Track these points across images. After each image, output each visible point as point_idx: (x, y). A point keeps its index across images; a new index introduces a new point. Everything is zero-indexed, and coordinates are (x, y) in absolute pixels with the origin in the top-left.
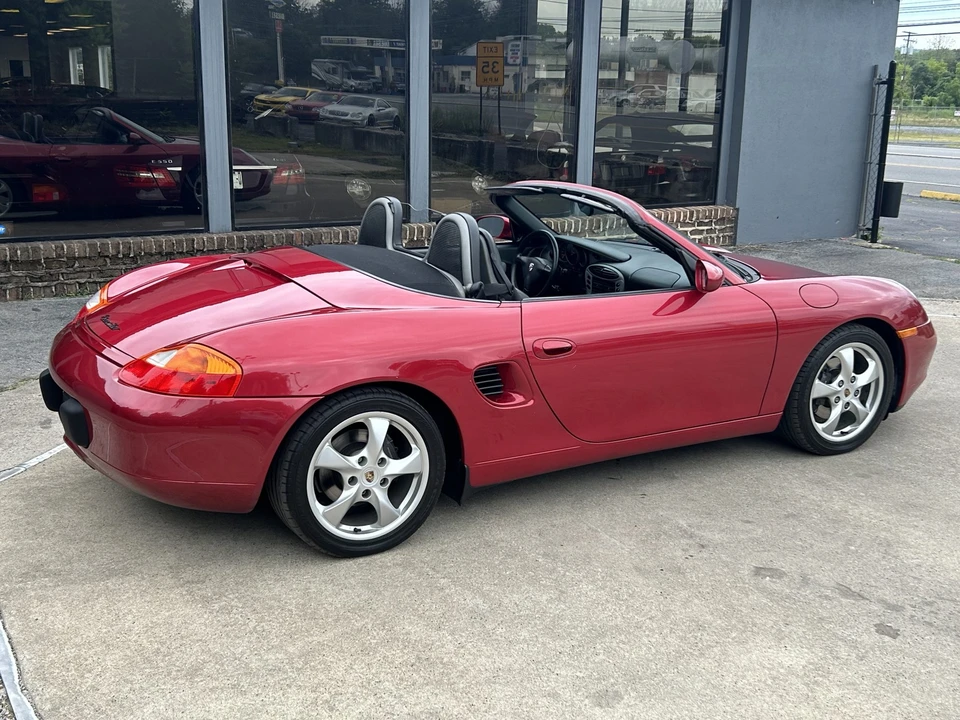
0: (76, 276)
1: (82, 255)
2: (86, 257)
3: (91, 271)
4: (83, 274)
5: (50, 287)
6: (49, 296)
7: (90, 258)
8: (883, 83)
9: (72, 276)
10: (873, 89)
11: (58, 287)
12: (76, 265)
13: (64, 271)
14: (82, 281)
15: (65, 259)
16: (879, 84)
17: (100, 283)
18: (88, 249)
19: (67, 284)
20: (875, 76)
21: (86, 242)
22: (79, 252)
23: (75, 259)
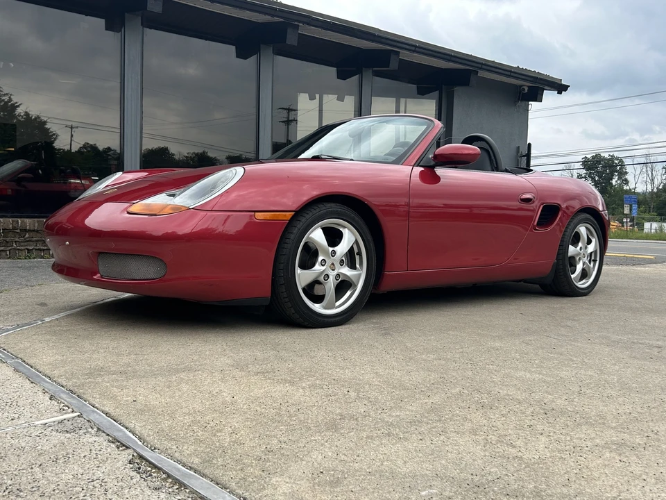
0: (26, 244)
1: (31, 229)
2: (34, 231)
3: (37, 241)
4: (31, 243)
5: (5, 251)
6: (4, 258)
7: (37, 231)
8: (524, 156)
9: (22, 244)
10: (518, 160)
11: (11, 251)
12: (27, 236)
13: (17, 239)
14: (31, 248)
15: (18, 231)
16: (521, 157)
17: (44, 250)
18: (37, 224)
19: (18, 250)
20: (518, 152)
21: (36, 220)
22: (30, 225)
23: (26, 231)
